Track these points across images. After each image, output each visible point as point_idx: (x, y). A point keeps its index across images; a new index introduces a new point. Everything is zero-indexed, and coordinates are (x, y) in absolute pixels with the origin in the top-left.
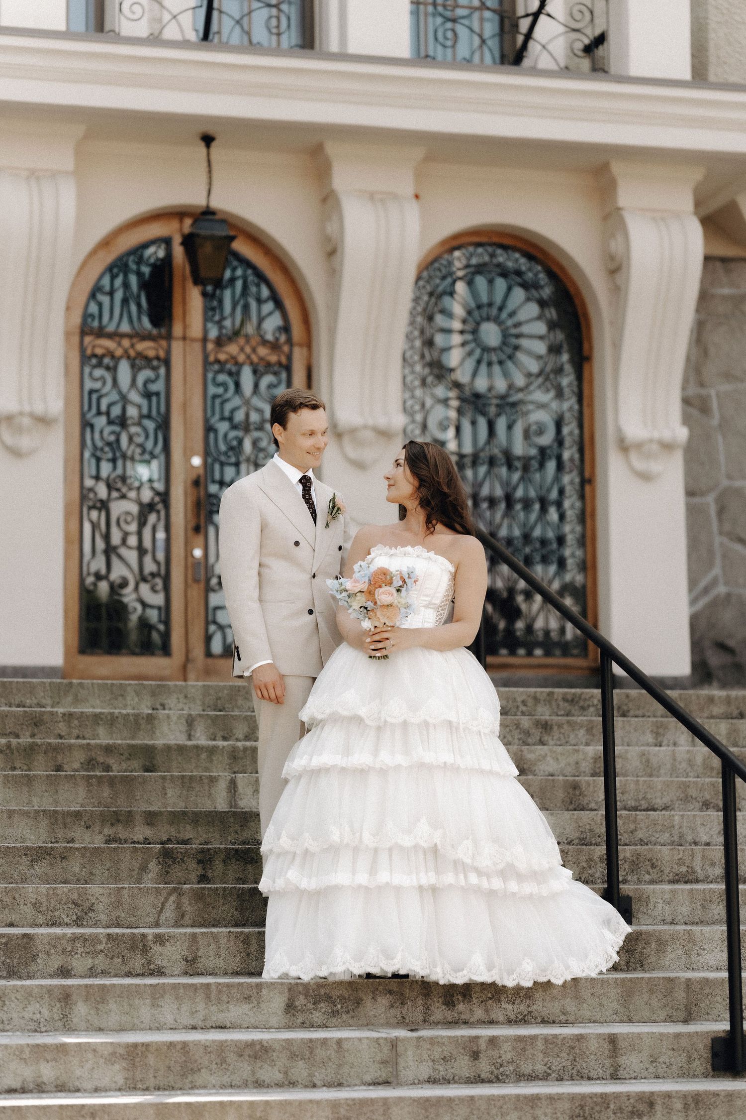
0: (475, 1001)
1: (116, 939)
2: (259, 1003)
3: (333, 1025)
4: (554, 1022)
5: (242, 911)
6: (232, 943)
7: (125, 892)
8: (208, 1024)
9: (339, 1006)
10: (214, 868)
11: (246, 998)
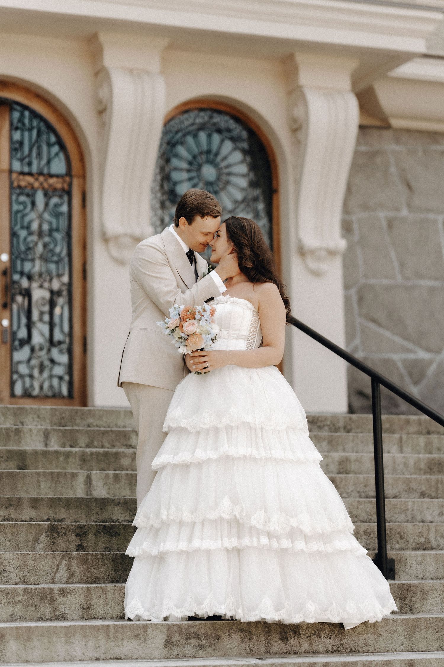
0: (302, 636)
1: (31, 592)
2: (145, 640)
3: (200, 656)
4: (359, 652)
5: (116, 571)
6: (117, 594)
7: (30, 557)
8: (108, 656)
9: (204, 642)
10: (88, 539)
11: (135, 636)
